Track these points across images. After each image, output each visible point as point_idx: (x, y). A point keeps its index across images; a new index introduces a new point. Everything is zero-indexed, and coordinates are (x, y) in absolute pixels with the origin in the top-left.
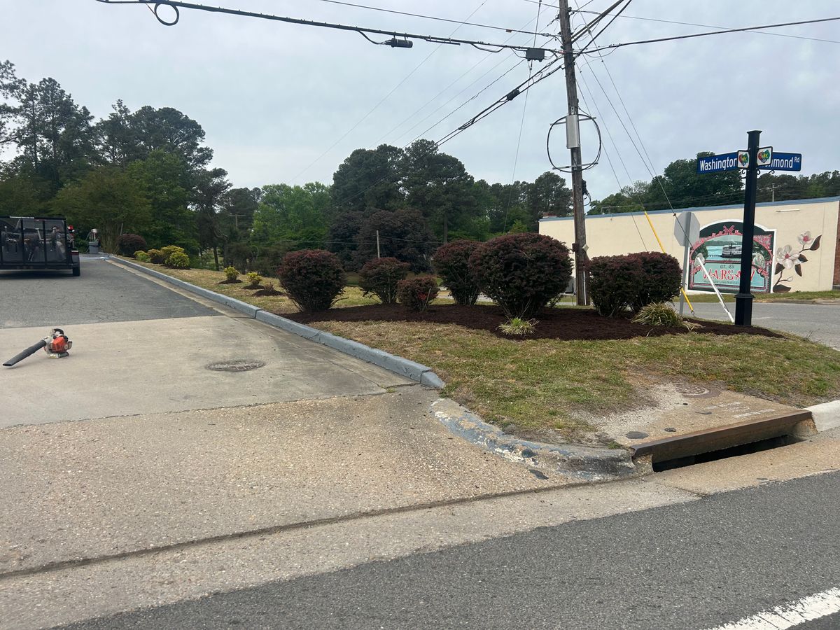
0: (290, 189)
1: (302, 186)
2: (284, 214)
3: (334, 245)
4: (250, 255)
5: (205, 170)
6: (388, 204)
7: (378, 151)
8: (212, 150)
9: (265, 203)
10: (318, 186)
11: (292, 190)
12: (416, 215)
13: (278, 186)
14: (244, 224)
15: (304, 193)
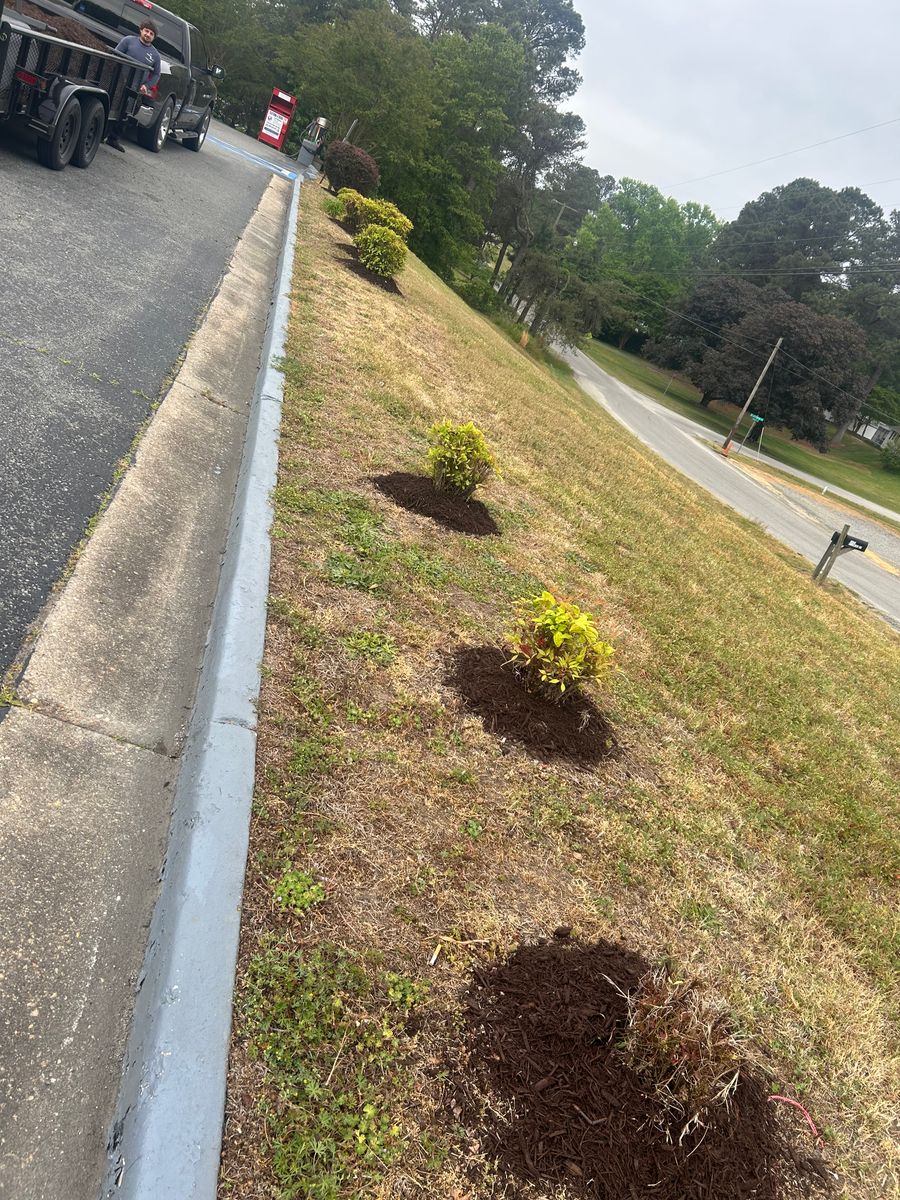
0: (660, 200)
1: (682, 202)
2: (630, 236)
3: (685, 322)
4: (552, 285)
5: (554, 110)
6: (809, 295)
7: (839, 195)
8: (580, 80)
9: (611, 207)
10: (706, 214)
11: (663, 203)
12: (854, 337)
13: (645, 187)
14: (566, 225)
15: (677, 215)
